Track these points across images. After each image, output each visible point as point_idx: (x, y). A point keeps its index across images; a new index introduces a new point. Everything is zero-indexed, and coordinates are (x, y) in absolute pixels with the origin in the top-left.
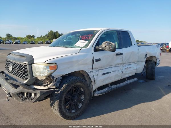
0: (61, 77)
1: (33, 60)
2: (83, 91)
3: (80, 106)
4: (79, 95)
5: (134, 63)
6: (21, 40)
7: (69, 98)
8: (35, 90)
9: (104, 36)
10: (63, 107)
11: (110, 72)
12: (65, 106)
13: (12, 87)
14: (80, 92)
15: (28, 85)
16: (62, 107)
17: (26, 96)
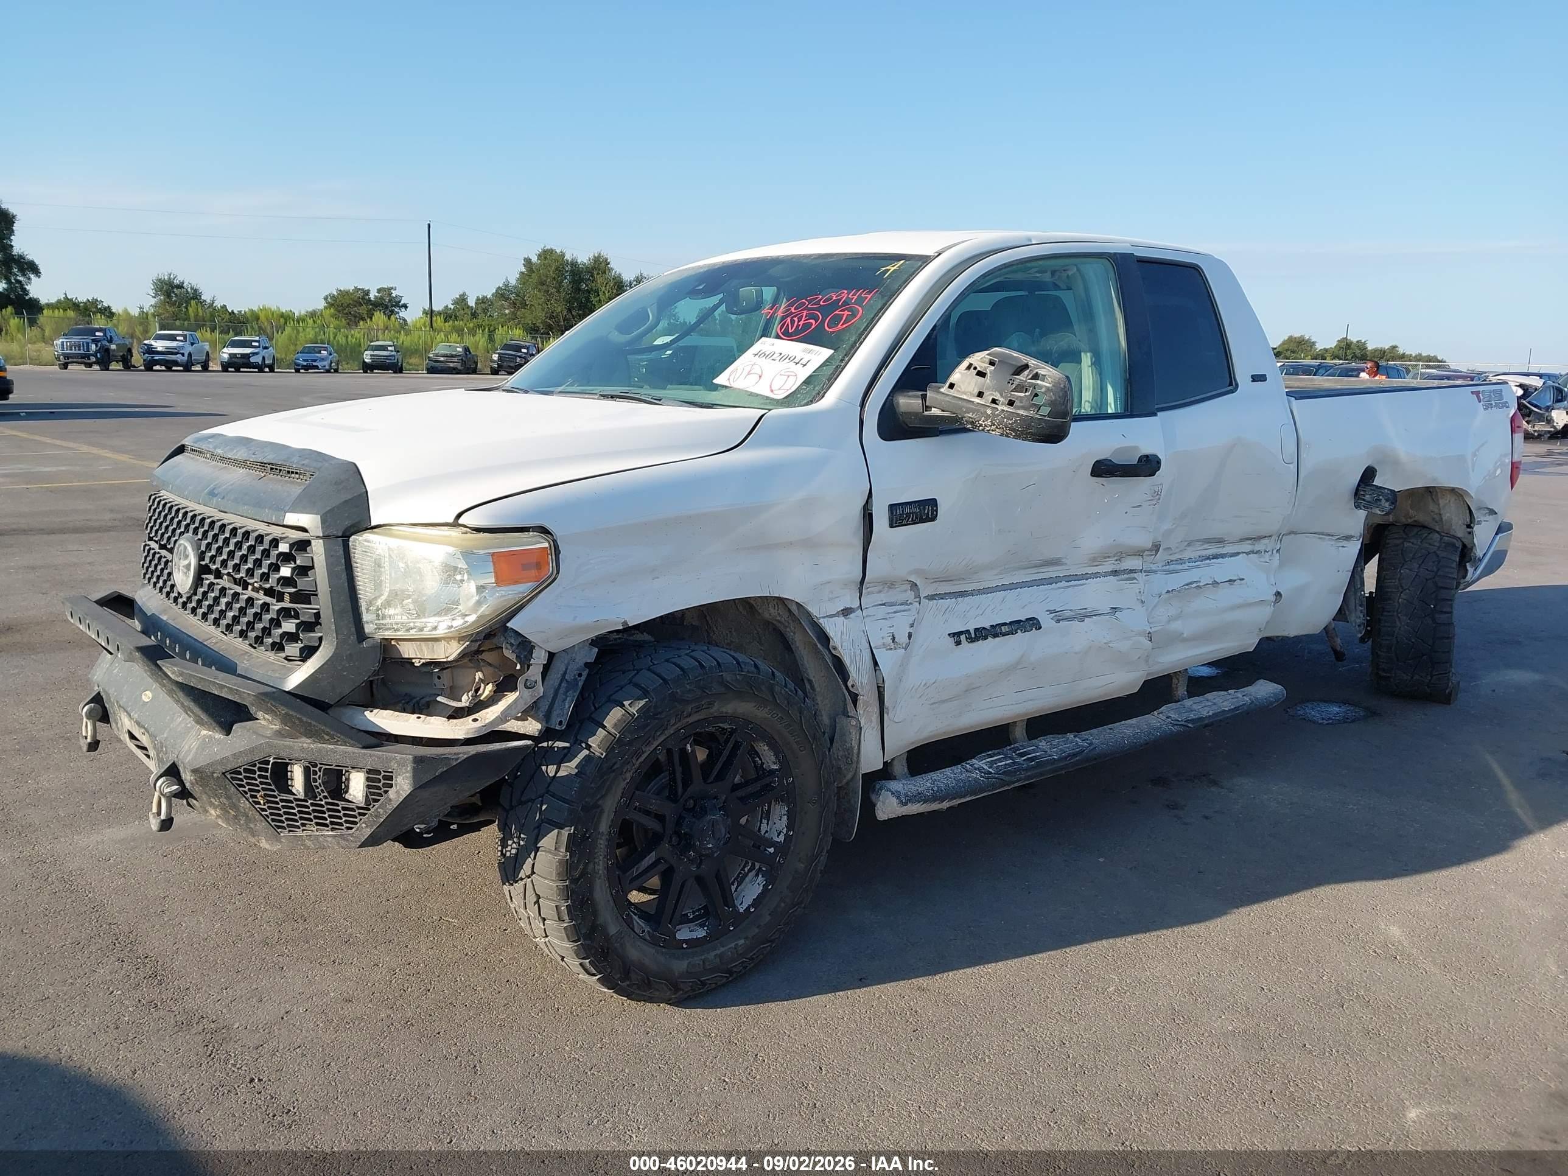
0: (596, 642)
1: (362, 501)
2: (772, 772)
3: (749, 892)
4: (741, 799)
5: (1247, 547)
6: (281, 338)
7: (653, 824)
8: (373, 740)
9: (986, 302)
10: (601, 893)
11: (1032, 624)
12: (620, 885)
13: (190, 721)
14: (753, 774)
15: (322, 706)
16: (591, 890)
17: (302, 796)
